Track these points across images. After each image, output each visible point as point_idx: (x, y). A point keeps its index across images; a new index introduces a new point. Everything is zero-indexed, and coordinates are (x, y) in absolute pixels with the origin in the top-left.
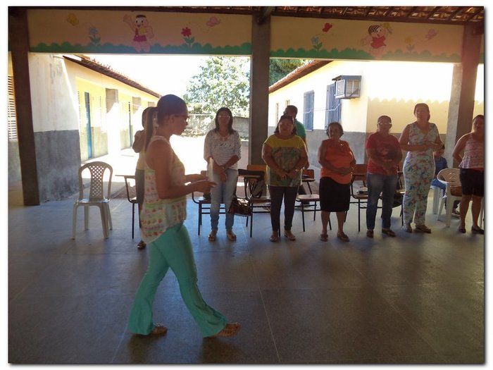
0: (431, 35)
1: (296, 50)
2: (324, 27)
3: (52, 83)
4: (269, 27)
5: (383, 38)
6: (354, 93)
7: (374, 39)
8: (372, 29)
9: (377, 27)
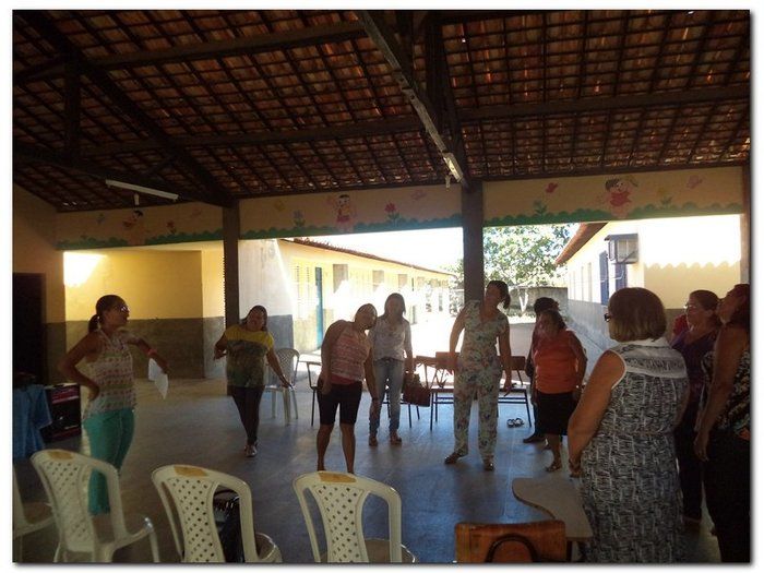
0: (695, 183)
2: (547, 187)
3: (263, 266)
4: (482, 194)
5: (627, 193)
6: (629, 257)
7: (614, 195)
8: (609, 185)
9: (616, 181)
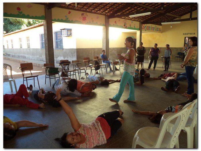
0: (98, 18)
1: (60, 19)
6: (70, 35)
